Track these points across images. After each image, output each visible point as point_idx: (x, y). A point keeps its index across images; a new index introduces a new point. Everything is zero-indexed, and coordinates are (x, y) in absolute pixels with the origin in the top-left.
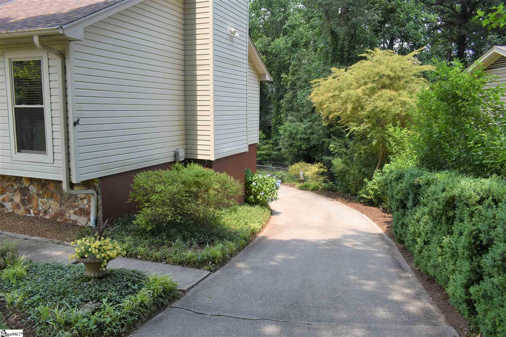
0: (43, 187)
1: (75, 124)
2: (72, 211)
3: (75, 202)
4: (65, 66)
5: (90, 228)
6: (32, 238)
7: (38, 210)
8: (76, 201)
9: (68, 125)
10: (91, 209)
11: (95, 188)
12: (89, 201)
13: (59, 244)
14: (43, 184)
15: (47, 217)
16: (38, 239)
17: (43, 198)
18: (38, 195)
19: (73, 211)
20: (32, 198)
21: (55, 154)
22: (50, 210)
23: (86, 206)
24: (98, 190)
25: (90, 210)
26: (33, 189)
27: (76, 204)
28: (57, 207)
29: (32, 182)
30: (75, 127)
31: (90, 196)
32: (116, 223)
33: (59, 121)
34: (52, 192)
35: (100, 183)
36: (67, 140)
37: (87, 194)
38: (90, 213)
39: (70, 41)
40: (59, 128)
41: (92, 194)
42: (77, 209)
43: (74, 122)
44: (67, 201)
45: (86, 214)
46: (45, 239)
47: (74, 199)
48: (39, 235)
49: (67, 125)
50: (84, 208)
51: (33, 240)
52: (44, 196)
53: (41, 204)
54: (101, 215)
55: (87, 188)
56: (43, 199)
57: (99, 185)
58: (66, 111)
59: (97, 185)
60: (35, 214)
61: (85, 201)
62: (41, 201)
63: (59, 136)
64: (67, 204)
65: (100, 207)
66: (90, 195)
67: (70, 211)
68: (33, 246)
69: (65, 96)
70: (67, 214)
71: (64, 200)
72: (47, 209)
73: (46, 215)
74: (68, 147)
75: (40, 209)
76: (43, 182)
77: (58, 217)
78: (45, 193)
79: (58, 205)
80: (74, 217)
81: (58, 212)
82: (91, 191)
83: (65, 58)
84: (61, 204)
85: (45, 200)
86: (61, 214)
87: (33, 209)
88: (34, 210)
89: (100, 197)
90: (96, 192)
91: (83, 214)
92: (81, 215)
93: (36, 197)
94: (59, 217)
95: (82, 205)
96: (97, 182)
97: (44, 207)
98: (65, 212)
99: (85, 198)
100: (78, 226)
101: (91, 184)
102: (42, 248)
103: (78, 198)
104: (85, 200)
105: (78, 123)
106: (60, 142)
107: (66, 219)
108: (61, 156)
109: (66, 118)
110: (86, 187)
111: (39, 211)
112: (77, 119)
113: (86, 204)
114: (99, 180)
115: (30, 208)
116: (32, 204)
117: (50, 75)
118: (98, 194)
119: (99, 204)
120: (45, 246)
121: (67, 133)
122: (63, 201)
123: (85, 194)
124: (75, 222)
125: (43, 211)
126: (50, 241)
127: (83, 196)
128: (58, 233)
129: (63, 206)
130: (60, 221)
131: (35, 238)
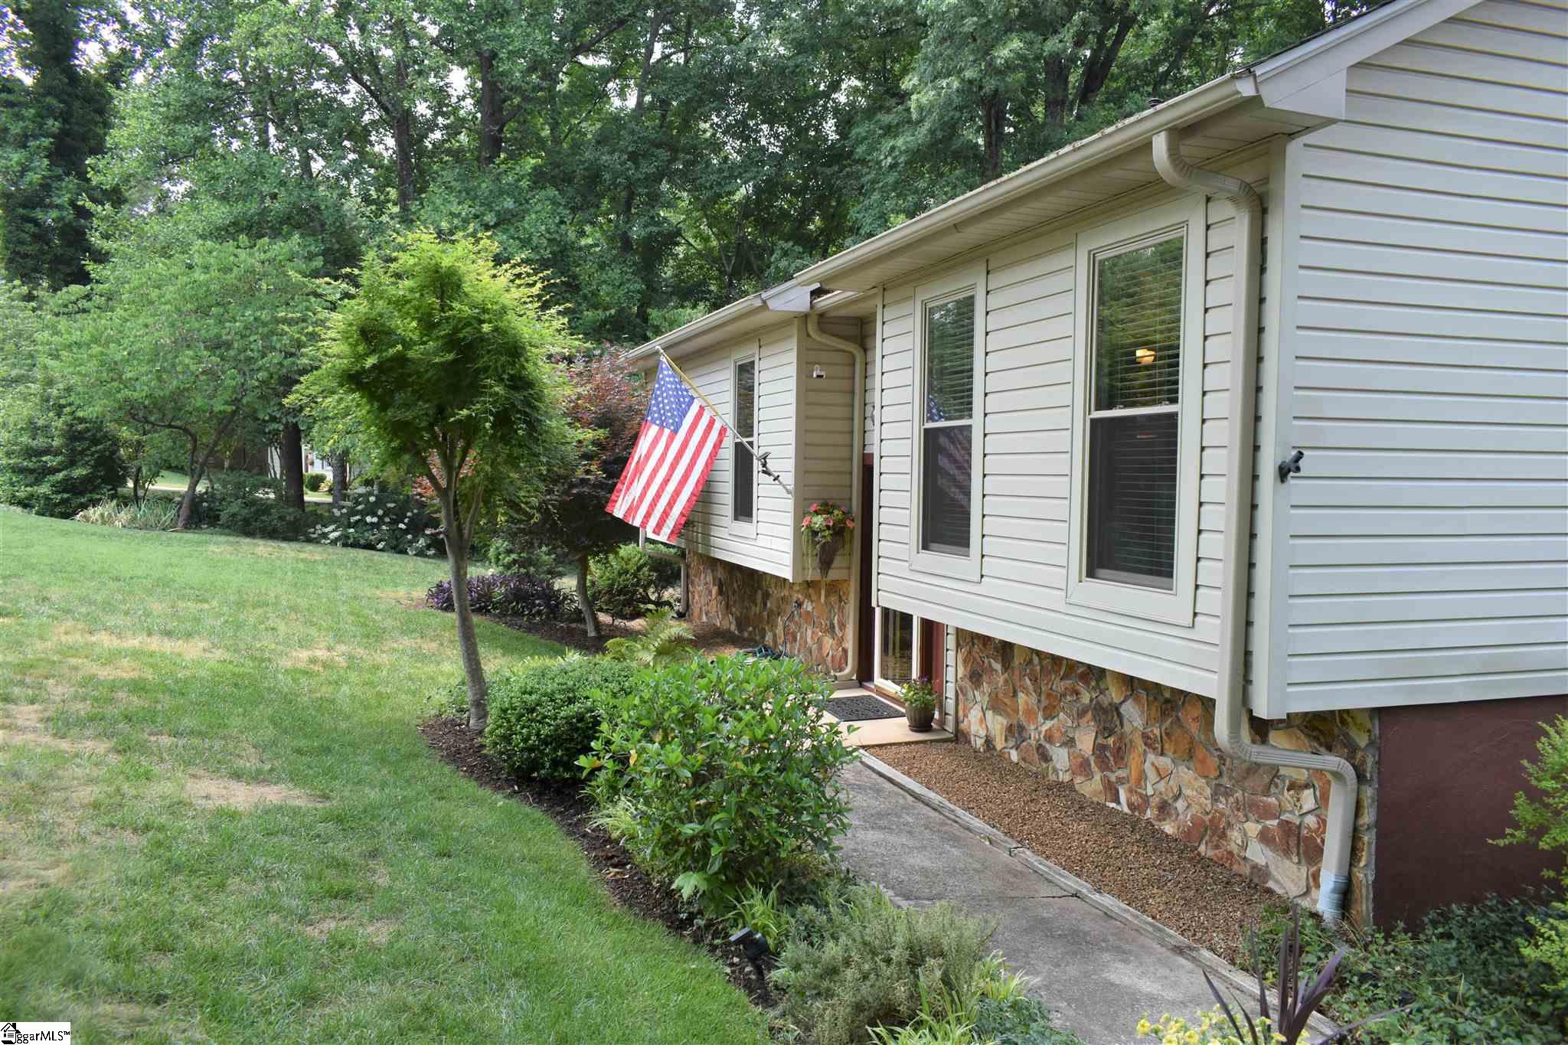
0: (1164, 714)
1: (1284, 472)
2: (1253, 828)
3: (1266, 792)
4: (1264, 241)
5: (1310, 922)
6: (1097, 897)
7: (1141, 795)
8: (1273, 790)
9: (1255, 477)
10: (1327, 836)
11: (1351, 752)
12: (1323, 800)
13: (1179, 950)
14: (1167, 701)
15: (1169, 828)
16: (1116, 910)
17: (1162, 754)
18: (1145, 737)
19: (1260, 827)
20: (1128, 746)
21: (1201, 591)
22: (1180, 805)
23: (1311, 821)
24: (1363, 762)
25: (1323, 841)
26: (1134, 715)
27: (1272, 800)
28: (1203, 800)
29: (1133, 690)
30: (1285, 485)
31: (1329, 782)
32: (1435, 924)
33: (1225, 462)
34: (1192, 738)
35: (1377, 732)
36: (1249, 535)
37: (1320, 772)
38: (1320, 851)
39: (1292, 136)
40: (1223, 490)
41: (1338, 776)
42: (1275, 822)
43: (1279, 463)
44: (1240, 781)
45: (1306, 853)
46: (1137, 917)
47: (1266, 779)
48: (1122, 892)
49: (1251, 477)
50: (1299, 827)
51: (1096, 906)
52: (1167, 746)
53: (1152, 775)
54: (1365, 875)
55: (1321, 745)
56: (1161, 758)
57: (1371, 743)
58: (1253, 418)
59: (1362, 741)
60: (1130, 805)
61: (1308, 799)
62: (1153, 764)
63: (1222, 518)
64: (1239, 794)
65: (1366, 839)
66: (1329, 777)
67: (1246, 825)
68: (1086, 934)
69: (1256, 359)
70: (1235, 835)
71: (1231, 778)
72: (1169, 797)
73: (1165, 820)
74: (1248, 565)
75: (1150, 792)
76: (1167, 695)
77: (1201, 840)
78: (1167, 734)
79: (1208, 791)
80: (1258, 854)
81: (1207, 818)
82: (1332, 761)
83: (1264, 211)
84: (1218, 792)
85: (1165, 762)
86: (1214, 829)
87: (1126, 786)
88: (1131, 791)
89: (1369, 792)
90: (1353, 765)
91: (1295, 850)
92: (1287, 853)
93: (1141, 748)
94: (1207, 838)
95: (1292, 812)
96: (1360, 727)
97: (1161, 786)
98: (1229, 825)
99: (1306, 786)
100: (1269, 891)
101: (1336, 731)
102: (1118, 950)
103: (1283, 778)
104: (1308, 794)
105: (1298, 469)
106: (1221, 545)
107: (1231, 853)
108: (1218, 601)
109: (1253, 448)
110: (1317, 739)
111: (1146, 799)
112: (1294, 453)
113: (1309, 812)
114: (1371, 719)
115: (1120, 781)
116: (1126, 766)
117: (1209, 287)
118: (1361, 777)
119: (1361, 822)
120: (1127, 947)
121: (1250, 507)
122: (1225, 781)
123: (1308, 769)
124: (1261, 873)
125: (1155, 801)
126: (1150, 929)
127: (1303, 776)
128: (1187, 902)
129: (1222, 799)
130: (1210, 853)
131: (1107, 901)
